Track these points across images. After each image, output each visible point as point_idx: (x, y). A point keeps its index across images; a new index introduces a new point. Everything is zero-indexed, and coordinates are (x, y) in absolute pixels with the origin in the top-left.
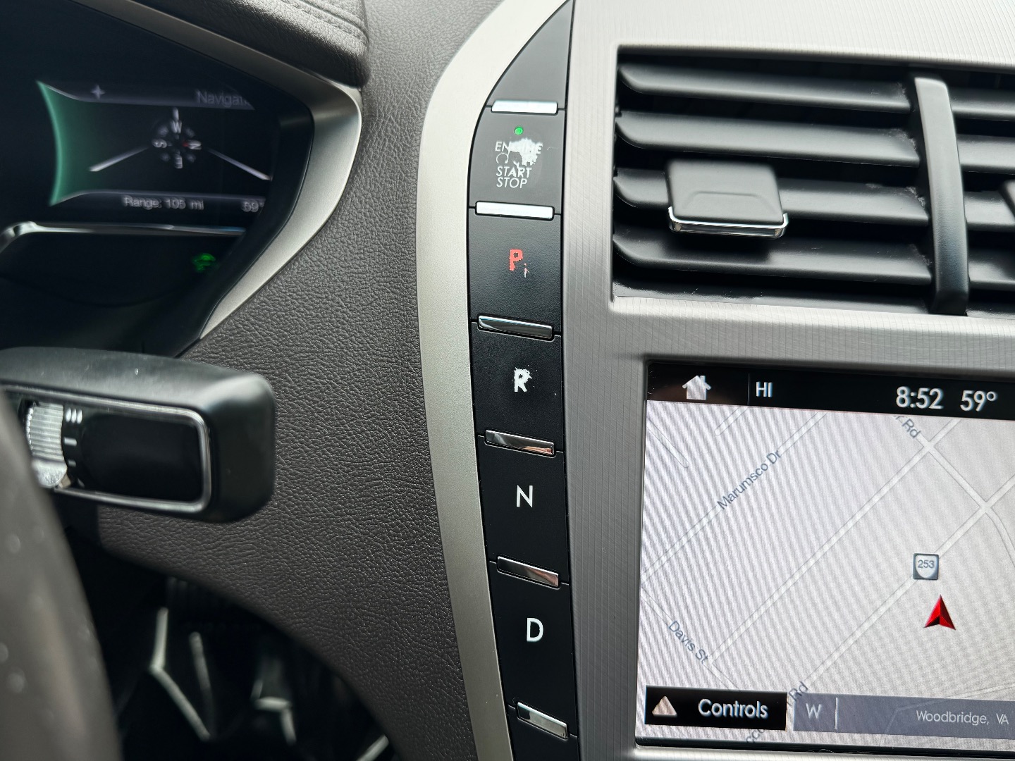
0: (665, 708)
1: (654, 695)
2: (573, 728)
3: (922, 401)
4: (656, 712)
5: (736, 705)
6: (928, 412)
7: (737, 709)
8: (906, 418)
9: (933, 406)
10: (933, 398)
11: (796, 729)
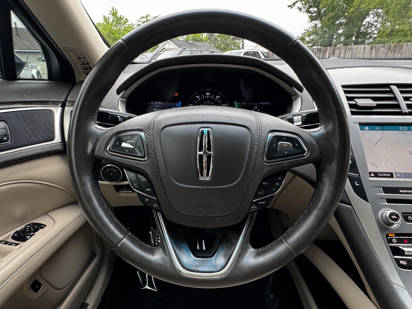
0: (372, 175)
1: (370, 173)
2: (359, 175)
3: (404, 129)
4: (371, 175)
5: (384, 174)
6: (405, 130)
7: (385, 175)
8: (402, 131)
9: (406, 129)
10: (406, 128)
11: (396, 178)
